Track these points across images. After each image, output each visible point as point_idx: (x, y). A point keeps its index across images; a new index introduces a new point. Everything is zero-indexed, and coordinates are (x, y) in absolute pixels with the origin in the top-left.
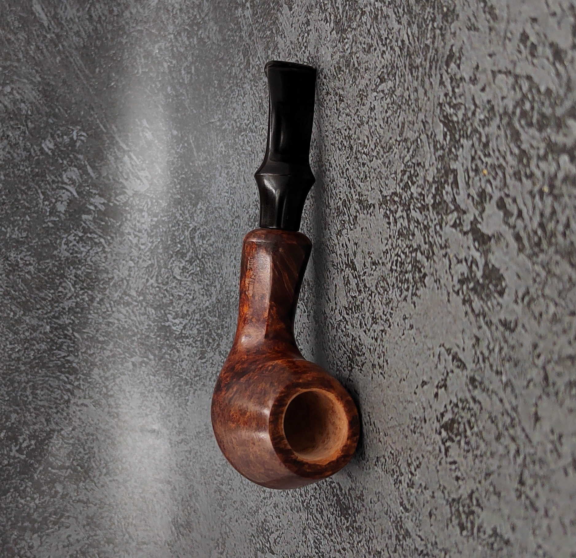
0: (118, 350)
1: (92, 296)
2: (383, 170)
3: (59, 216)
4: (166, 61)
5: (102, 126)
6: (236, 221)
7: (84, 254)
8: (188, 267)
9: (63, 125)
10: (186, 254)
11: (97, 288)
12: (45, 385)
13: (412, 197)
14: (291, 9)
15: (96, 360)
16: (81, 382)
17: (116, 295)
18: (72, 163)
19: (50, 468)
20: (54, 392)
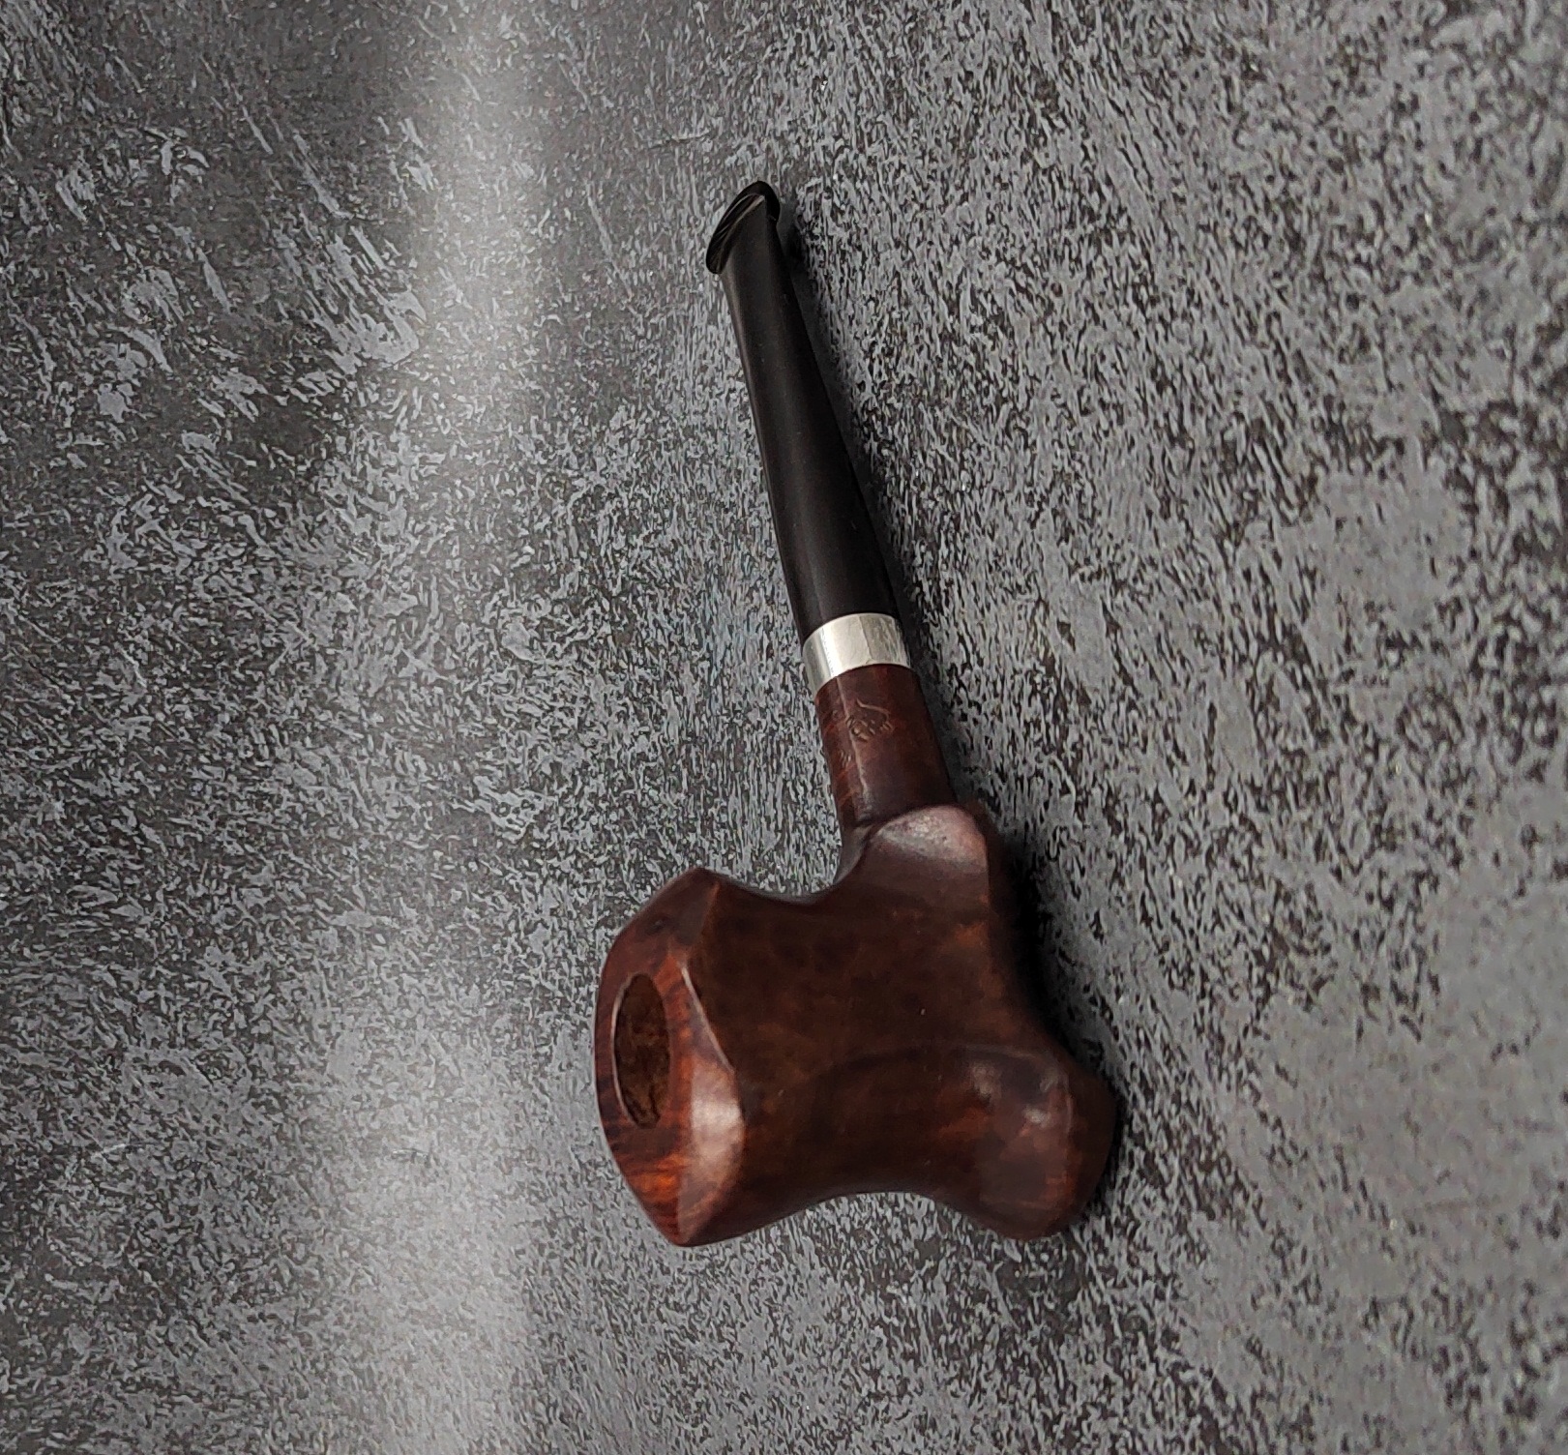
0: (295, 887)
1: (205, 704)
3: (104, 434)
5: (257, 133)
7: (183, 563)
8: (561, 621)
9: (131, 122)
10: (554, 578)
11: (223, 679)
12: (41, 999)
15: (215, 919)
16: (163, 992)
17: (288, 707)
18: (152, 255)
19: (48, 1277)
20: (72, 1023)
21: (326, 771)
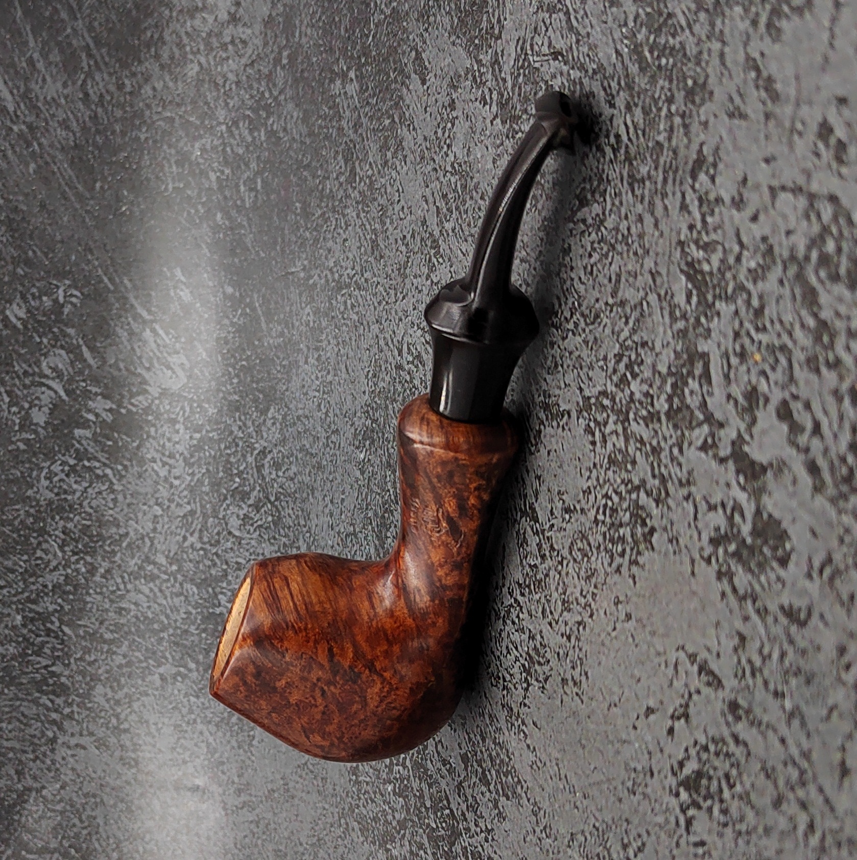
0: (137, 654)
1: (91, 564)
2: (585, 353)
3: (36, 432)
4: (213, 170)
5: (106, 280)
6: (333, 438)
7: (78, 494)
8: (252, 515)
9: (42, 278)
10: (248, 494)
11: (100, 551)
12: (14, 714)
13: (632, 400)
14: (424, 82)
15: (100, 671)
16: (75, 708)
17: (133, 564)
18: (56, 341)
19: (23, 853)
20: (30, 726)
21: (151, 595)
